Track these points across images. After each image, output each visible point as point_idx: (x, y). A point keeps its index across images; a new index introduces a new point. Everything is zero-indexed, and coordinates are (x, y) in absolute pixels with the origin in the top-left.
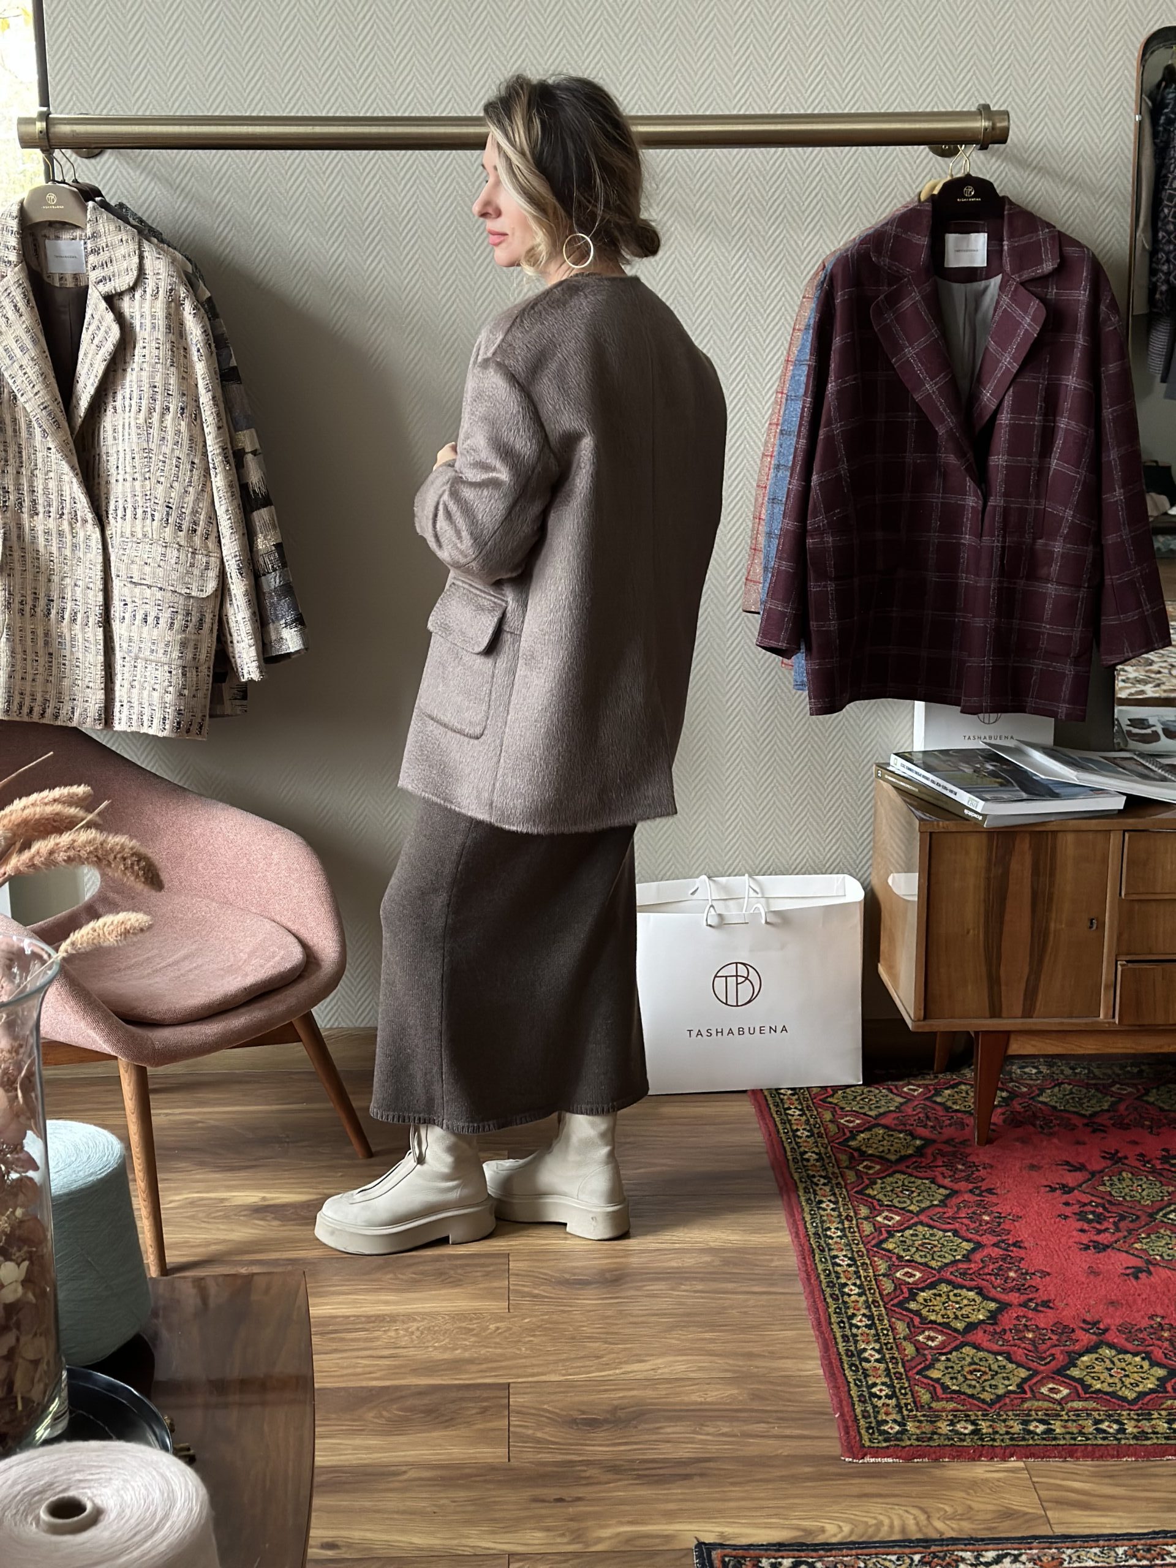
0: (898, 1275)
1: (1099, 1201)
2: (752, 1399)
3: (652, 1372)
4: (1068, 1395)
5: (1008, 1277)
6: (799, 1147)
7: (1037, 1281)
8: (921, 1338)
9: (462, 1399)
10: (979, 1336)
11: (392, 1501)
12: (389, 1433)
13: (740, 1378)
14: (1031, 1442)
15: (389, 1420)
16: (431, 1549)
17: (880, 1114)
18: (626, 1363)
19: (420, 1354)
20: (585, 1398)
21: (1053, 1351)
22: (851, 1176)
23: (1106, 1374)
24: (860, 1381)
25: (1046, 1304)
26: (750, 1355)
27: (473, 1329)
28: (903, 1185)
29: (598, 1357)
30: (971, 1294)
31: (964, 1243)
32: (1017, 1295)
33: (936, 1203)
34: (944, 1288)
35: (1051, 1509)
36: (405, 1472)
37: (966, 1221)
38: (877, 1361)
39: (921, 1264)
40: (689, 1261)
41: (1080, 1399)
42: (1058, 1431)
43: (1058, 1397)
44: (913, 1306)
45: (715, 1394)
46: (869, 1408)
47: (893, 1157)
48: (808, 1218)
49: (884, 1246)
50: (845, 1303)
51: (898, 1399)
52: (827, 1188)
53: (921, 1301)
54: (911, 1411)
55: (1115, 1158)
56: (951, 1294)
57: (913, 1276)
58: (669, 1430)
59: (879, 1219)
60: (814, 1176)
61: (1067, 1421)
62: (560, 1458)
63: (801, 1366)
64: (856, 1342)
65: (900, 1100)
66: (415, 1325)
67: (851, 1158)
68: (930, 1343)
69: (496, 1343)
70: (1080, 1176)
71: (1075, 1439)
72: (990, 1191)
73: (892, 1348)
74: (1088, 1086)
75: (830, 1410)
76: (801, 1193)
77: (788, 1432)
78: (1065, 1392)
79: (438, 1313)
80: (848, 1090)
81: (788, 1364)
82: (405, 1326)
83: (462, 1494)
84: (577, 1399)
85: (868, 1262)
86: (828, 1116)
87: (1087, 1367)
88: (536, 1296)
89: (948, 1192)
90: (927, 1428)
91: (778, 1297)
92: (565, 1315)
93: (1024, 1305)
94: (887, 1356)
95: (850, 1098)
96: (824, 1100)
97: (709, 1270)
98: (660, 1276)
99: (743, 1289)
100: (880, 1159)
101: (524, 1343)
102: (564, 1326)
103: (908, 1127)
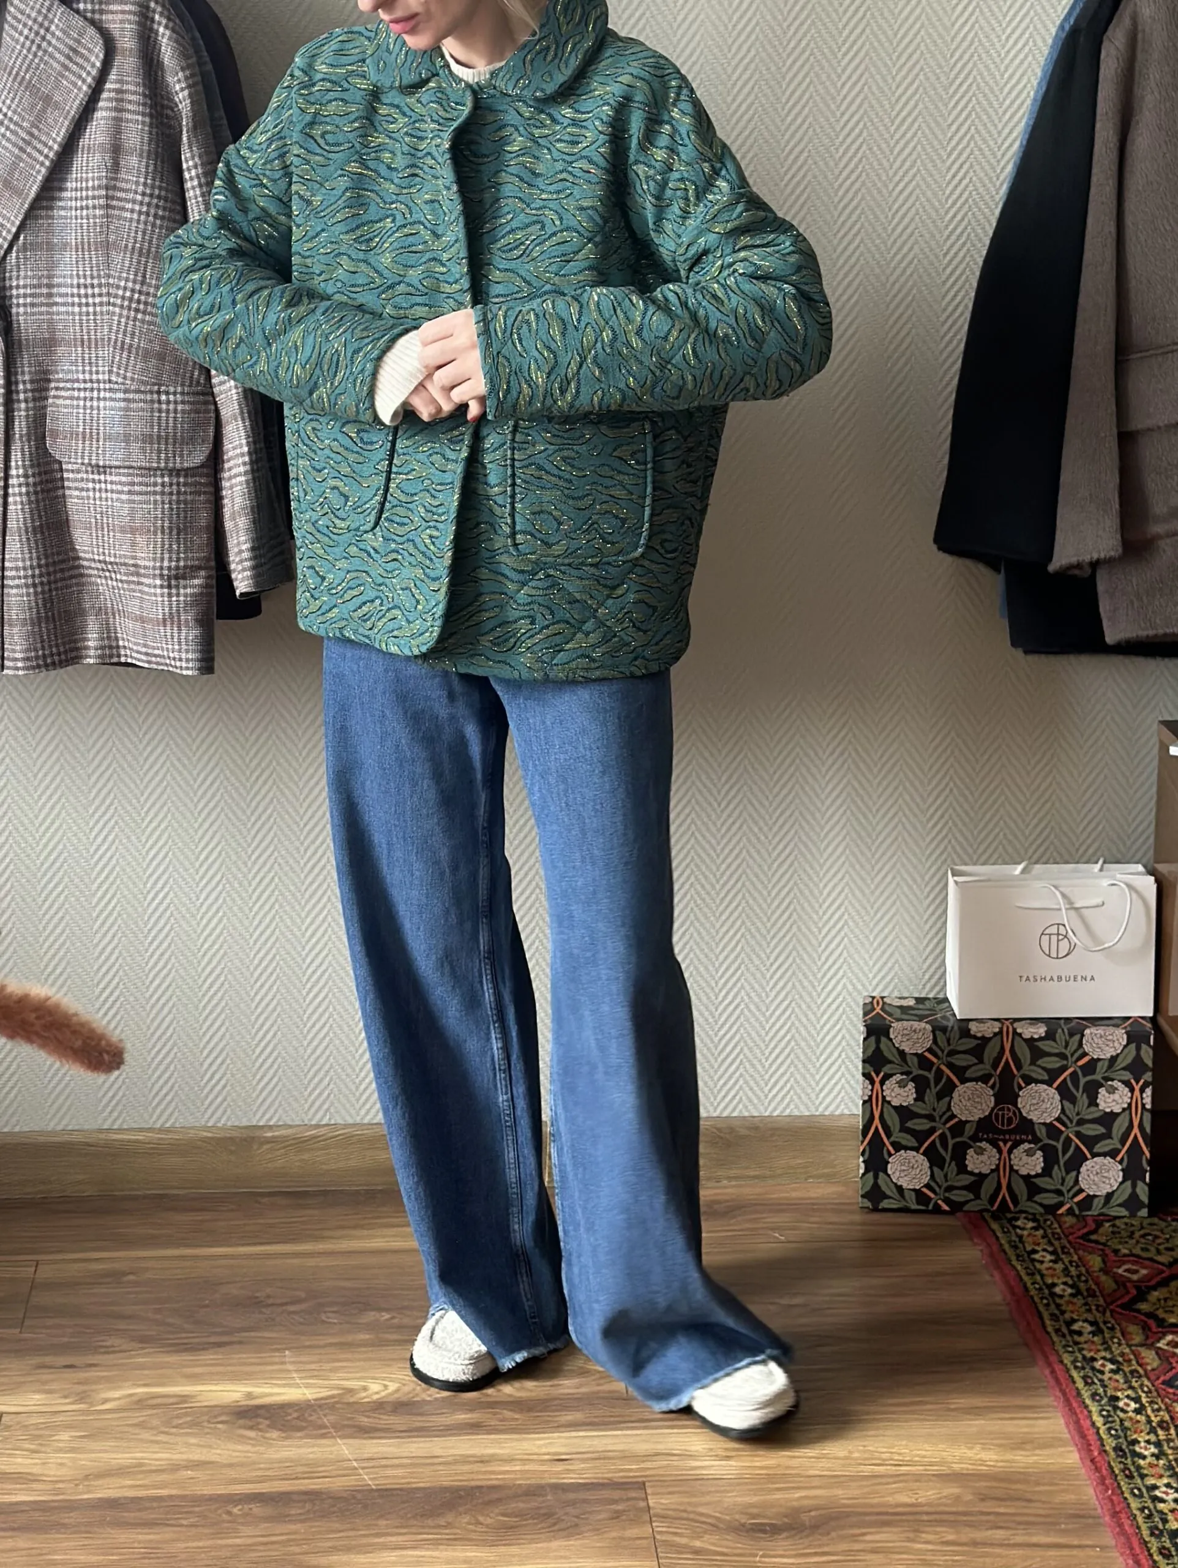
6: (1063, 1313)
40: (928, 1494)
60: (1093, 1359)
76: (1080, 1384)
80: (1117, 1222)
86: (1096, 1261)
88: (698, 1551)
95: (1124, 1234)
96: (1085, 1237)
97: (960, 1509)
98: (887, 1518)
99: (1019, 1539)
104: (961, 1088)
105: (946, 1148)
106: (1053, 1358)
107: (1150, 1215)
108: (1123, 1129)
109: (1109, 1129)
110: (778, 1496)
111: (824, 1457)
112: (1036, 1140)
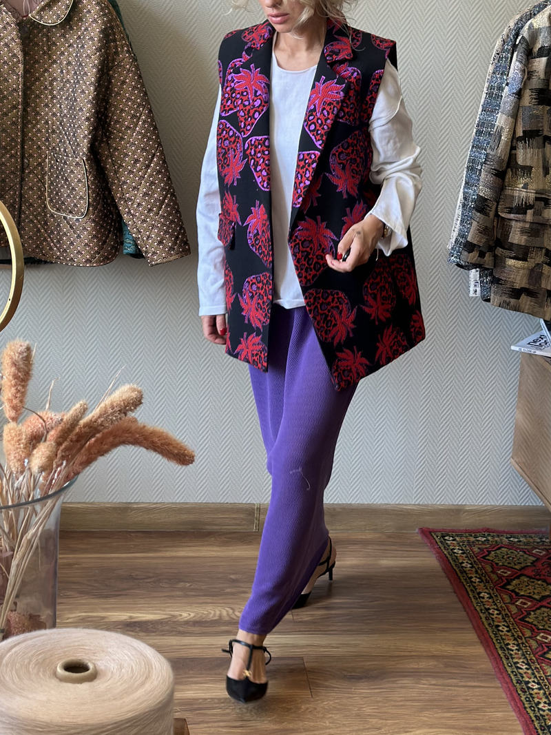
6: (476, 589)
17: (523, 568)
22: (514, 610)
27: (290, 709)
29: (379, 729)
47: (537, 597)
48: (493, 636)
49: (548, 656)
50: (531, 694)
52: (500, 616)
59: (538, 638)
60: (489, 609)
64: (545, 720)
65: (532, 559)
67: (511, 597)
85: (538, 666)
86: (489, 569)
88: (326, 686)
91: (486, 689)
92: (350, 700)
95: (501, 556)
96: (484, 557)
97: (437, 670)
99: (462, 684)
100: (530, 598)
101: (328, 719)
102: (350, 708)
103: (542, 577)
106: (472, 608)
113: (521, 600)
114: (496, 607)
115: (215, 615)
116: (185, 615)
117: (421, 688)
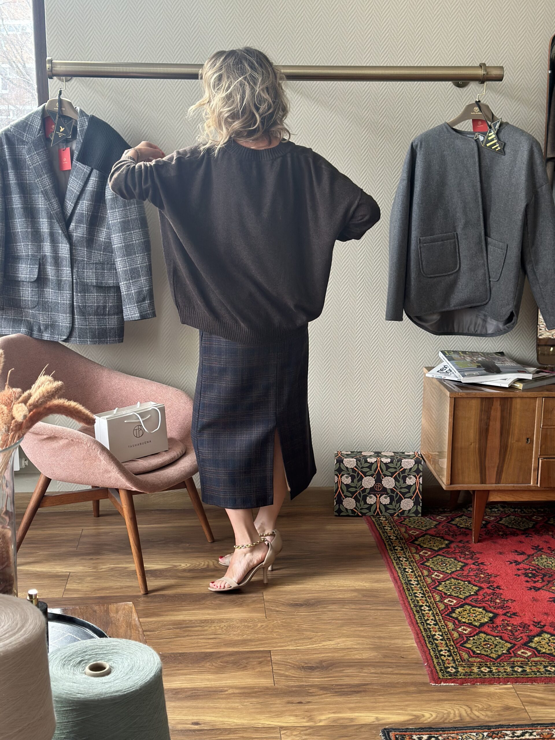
0: (445, 601)
1: (533, 568)
2: (384, 657)
3: (336, 645)
4: (531, 655)
5: (496, 603)
6: (392, 544)
7: (510, 604)
8: (460, 630)
9: (249, 657)
10: (485, 628)
11: (222, 704)
12: (217, 673)
13: (376, 648)
14: (516, 676)
15: (216, 667)
16: (243, 724)
17: (428, 530)
18: (323, 641)
19: (227, 638)
20: (307, 657)
21: (521, 635)
22: (418, 558)
23: (547, 645)
24: (435, 649)
25: (514, 614)
26: (380, 638)
27: (250, 626)
28: (442, 561)
29: (311, 639)
30: (481, 610)
31: (474, 587)
32: (501, 610)
33: (458, 569)
34: (468, 607)
35: (527, 706)
36: (227, 690)
37: (474, 577)
38: (441, 640)
39: (455, 596)
40: (348, 595)
41: (536, 656)
42: (528, 671)
43: (526, 655)
44: (454, 615)
45: (366, 655)
46: (440, 661)
47: (436, 549)
48: (401, 576)
49: (438, 588)
50: (423, 614)
51: (453, 657)
52: (407, 562)
53: (457, 612)
54: (460, 662)
55: (538, 548)
56: (471, 610)
57: (452, 602)
58: (348, 671)
59: (433, 576)
60: (400, 557)
61: (531, 666)
62: (297, 684)
63: (404, 643)
64: (430, 631)
65: (435, 523)
66: (223, 625)
67: (417, 549)
68: (464, 632)
69: (262, 632)
70: (523, 557)
71: (536, 674)
72: (482, 563)
73: (447, 634)
74: (522, 517)
75: (422, 662)
76: (395, 564)
77: (402, 672)
78: (529, 654)
79: (233, 619)
80: (411, 518)
81: (399, 641)
82: (219, 625)
83: (254, 700)
84: (302, 657)
85: (431, 595)
86: (403, 530)
87: (538, 642)
88: (277, 611)
89: (463, 564)
90: (468, 670)
91: (390, 611)
92: (292, 620)
93: (505, 614)
94: (445, 637)
95: (412, 522)
96: (401, 523)
97: (357, 599)
98: (335, 602)
99: (374, 608)
100: (431, 549)
101: (275, 632)
102: (293, 625)
103: (441, 535)
104: (365, 478)
105: (360, 496)
106: (388, 557)
107: (422, 516)
108: (413, 490)
109: (409, 490)
110: (303, 596)
111: (318, 585)
112: (387, 494)
113: (424, 551)
114: (405, 556)
115: (204, 565)
116: (183, 565)
117: (344, 611)
